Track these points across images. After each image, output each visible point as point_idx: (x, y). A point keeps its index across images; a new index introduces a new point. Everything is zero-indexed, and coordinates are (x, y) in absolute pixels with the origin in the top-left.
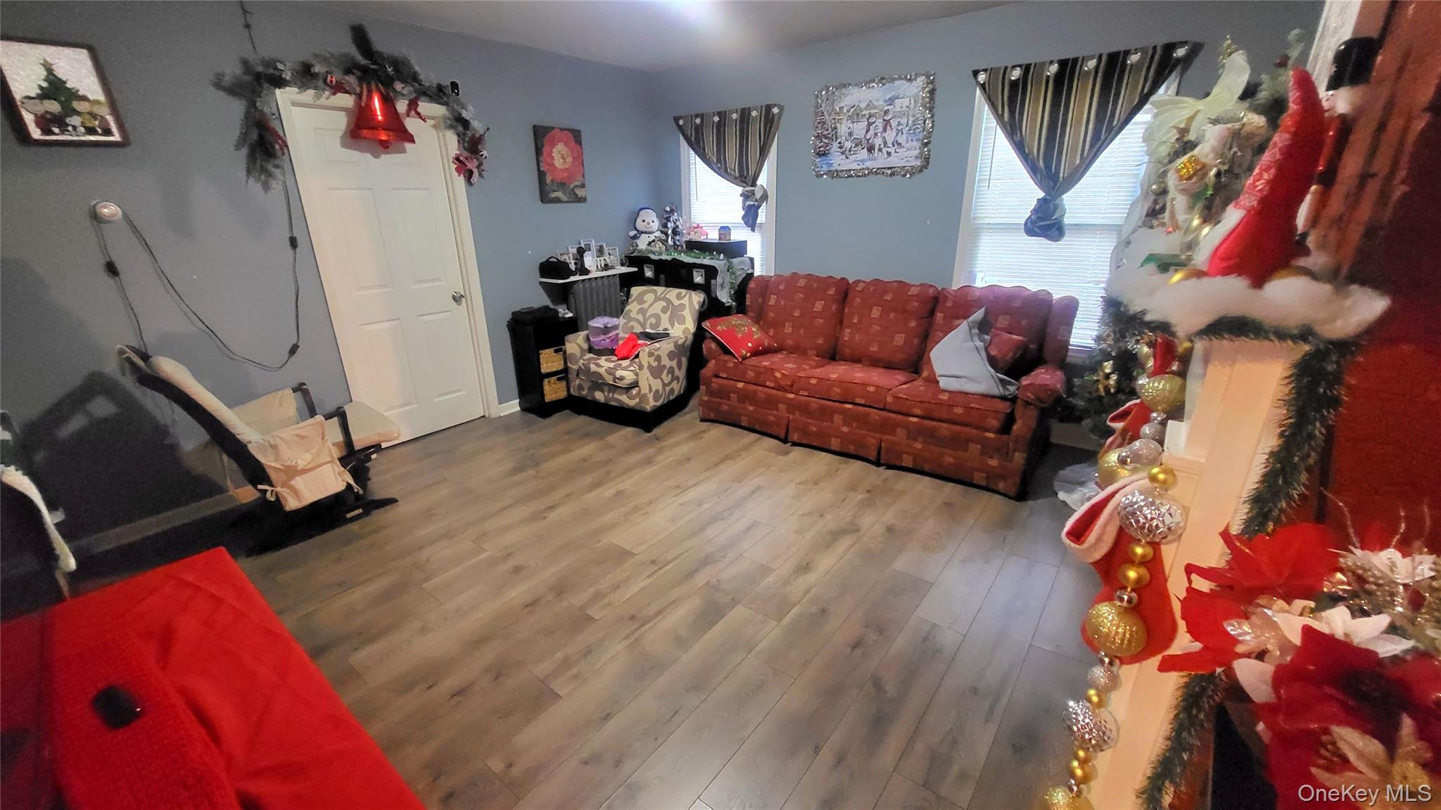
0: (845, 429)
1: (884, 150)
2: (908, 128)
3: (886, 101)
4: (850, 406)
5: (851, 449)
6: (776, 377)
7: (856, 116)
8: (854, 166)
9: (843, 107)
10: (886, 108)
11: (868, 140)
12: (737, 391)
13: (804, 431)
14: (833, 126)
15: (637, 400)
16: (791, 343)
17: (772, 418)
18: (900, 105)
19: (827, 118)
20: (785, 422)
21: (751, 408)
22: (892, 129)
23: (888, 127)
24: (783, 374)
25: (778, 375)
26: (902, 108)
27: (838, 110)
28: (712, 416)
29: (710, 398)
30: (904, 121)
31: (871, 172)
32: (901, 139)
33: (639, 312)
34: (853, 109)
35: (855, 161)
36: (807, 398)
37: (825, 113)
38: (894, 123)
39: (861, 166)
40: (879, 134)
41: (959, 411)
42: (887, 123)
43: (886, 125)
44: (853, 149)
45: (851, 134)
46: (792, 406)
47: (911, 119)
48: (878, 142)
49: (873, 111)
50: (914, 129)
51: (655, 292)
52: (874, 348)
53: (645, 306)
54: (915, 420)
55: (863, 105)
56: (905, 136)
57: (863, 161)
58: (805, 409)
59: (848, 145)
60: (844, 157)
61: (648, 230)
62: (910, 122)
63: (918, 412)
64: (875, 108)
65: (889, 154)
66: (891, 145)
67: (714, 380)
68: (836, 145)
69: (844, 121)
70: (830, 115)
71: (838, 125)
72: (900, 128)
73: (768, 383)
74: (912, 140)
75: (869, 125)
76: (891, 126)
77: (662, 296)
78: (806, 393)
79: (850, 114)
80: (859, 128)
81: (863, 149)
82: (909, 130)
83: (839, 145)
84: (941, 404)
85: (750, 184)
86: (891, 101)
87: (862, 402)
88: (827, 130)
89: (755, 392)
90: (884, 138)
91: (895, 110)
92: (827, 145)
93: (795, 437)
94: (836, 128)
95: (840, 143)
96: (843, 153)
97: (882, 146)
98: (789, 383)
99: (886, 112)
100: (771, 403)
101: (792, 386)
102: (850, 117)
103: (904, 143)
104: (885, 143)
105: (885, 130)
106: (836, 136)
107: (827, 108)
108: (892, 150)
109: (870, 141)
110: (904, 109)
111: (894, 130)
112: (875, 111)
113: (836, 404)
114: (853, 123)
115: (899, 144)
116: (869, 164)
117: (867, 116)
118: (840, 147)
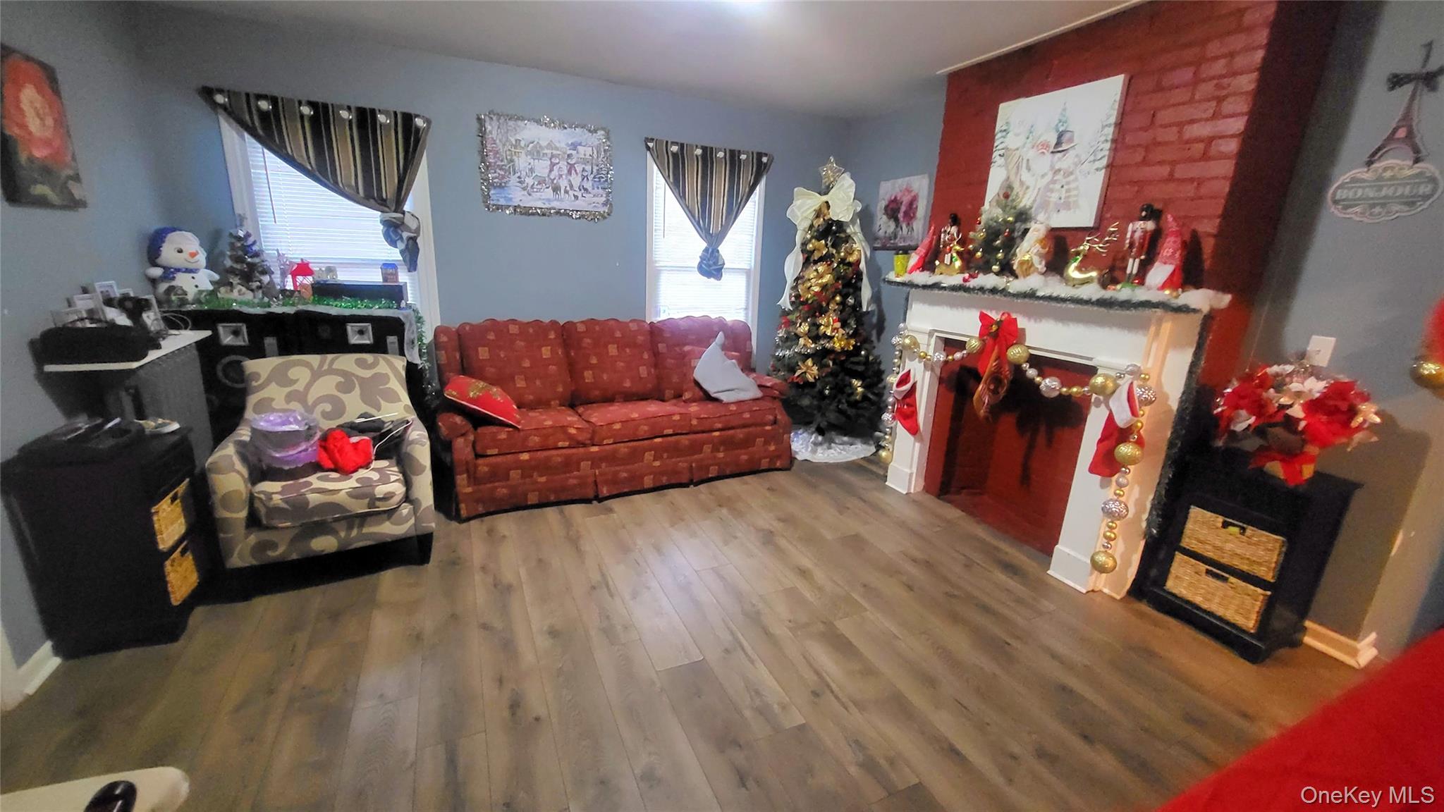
0: (657, 464)
1: (571, 193)
2: (592, 176)
3: (567, 145)
4: (658, 440)
5: (664, 480)
6: (570, 434)
7: (536, 153)
8: (539, 204)
9: (520, 141)
10: (569, 152)
11: (553, 180)
12: (521, 466)
13: (614, 481)
14: (509, 157)
15: (412, 521)
16: (531, 397)
17: (572, 482)
18: (583, 153)
19: (501, 147)
20: (591, 480)
21: (543, 479)
22: (577, 173)
23: (573, 172)
24: (576, 428)
25: (573, 431)
26: (585, 155)
27: (514, 143)
28: (480, 509)
29: (476, 487)
30: (588, 168)
31: (558, 213)
32: (588, 185)
33: (289, 398)
34: (531, 145)
35: (540, 199)
36: (615, 445)
37: (498, 141)
38: (579, 168)
39: (547, 206)
40: (564, 177)
41: (747, 415)
42: (571, 168)
43: (570, 168)
44: (535, 186)
45: (532, 170)
46: (596, 461)
47: (595, 168)
48: (563, 184)
49: (555, 152)
50: (599, 178)
51: (308, 365)
52: (627, 384)
53: (300, 386)
54: (717, 434)
55: (544, 143)
56: (590, 183)
57: (549, 200)
58: (611, 458)
59: (529, 181)
60: (526, 193)
61: (190, 266)
62: (595, 171)
63: (719, 426)
64: (557, 149)
65: (576, 197)
66: (577, 189)
67: (480, 461)
68: (513, 179)
69: (523, 155)
70: (504, 145)
71: (515, 158)
72: (585, 174)
73: (560, 444)
74: (598, 188)
75: (553, 165)
76: (576, 171)
77: (326, 367)
78: (611, 441)
79: (529, 149)
80: (542, 167)
81: (547, 188)
82: (594, 178)
83: (518, 180)
84: (733, 414)
85: (393, 208)
86: (574, 146)
87: (670, 431)
88: (502, 161)
89: (548, 459)
90: (570, 181)
91: (578, 155)
92: (503, 177)
93: (605, 491)
94: (512, 161)
95: (519, 177)
96: (524, 189)
97: (568, 188)
98: (589, 436)
99: (569, 156)
100: (569, 465)
101: (592, 439)
102: (529, 153)
103: (590, 189)
104: (571, 186)
105: (569, 172)
106: (514, 170)
107: (500, 136)
108: (579, 194)
109: (555, 182)
110: (588, 157)
111: (580, 175)
112: (558, 152)
113: (646, 442)
114: (534, 159)
115: (586, 190)
116: (556, 204)
117: (550, 156)
118: (519, 182)
